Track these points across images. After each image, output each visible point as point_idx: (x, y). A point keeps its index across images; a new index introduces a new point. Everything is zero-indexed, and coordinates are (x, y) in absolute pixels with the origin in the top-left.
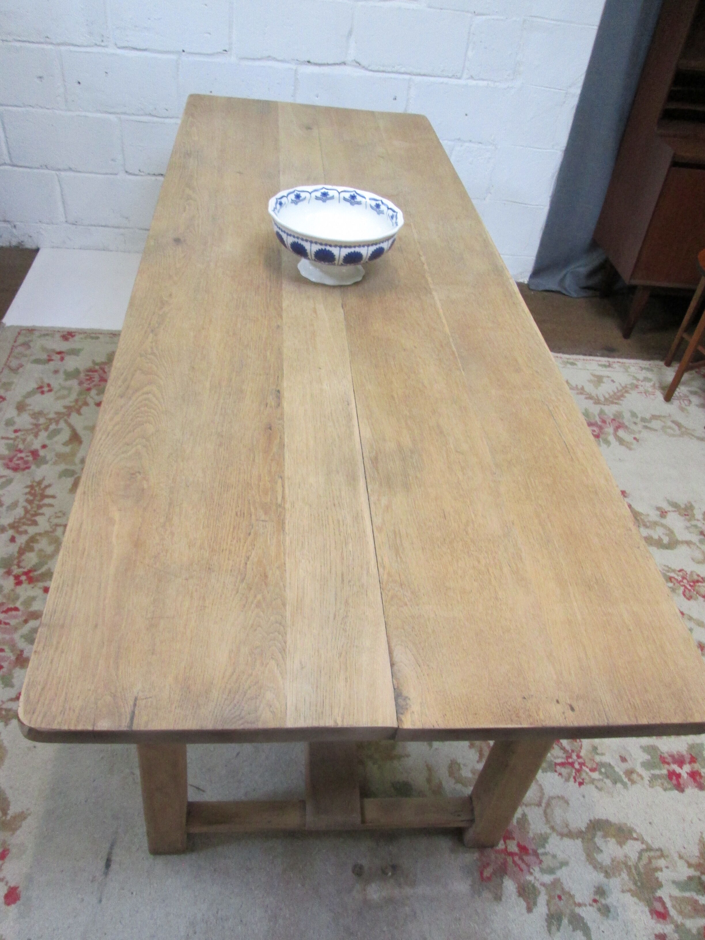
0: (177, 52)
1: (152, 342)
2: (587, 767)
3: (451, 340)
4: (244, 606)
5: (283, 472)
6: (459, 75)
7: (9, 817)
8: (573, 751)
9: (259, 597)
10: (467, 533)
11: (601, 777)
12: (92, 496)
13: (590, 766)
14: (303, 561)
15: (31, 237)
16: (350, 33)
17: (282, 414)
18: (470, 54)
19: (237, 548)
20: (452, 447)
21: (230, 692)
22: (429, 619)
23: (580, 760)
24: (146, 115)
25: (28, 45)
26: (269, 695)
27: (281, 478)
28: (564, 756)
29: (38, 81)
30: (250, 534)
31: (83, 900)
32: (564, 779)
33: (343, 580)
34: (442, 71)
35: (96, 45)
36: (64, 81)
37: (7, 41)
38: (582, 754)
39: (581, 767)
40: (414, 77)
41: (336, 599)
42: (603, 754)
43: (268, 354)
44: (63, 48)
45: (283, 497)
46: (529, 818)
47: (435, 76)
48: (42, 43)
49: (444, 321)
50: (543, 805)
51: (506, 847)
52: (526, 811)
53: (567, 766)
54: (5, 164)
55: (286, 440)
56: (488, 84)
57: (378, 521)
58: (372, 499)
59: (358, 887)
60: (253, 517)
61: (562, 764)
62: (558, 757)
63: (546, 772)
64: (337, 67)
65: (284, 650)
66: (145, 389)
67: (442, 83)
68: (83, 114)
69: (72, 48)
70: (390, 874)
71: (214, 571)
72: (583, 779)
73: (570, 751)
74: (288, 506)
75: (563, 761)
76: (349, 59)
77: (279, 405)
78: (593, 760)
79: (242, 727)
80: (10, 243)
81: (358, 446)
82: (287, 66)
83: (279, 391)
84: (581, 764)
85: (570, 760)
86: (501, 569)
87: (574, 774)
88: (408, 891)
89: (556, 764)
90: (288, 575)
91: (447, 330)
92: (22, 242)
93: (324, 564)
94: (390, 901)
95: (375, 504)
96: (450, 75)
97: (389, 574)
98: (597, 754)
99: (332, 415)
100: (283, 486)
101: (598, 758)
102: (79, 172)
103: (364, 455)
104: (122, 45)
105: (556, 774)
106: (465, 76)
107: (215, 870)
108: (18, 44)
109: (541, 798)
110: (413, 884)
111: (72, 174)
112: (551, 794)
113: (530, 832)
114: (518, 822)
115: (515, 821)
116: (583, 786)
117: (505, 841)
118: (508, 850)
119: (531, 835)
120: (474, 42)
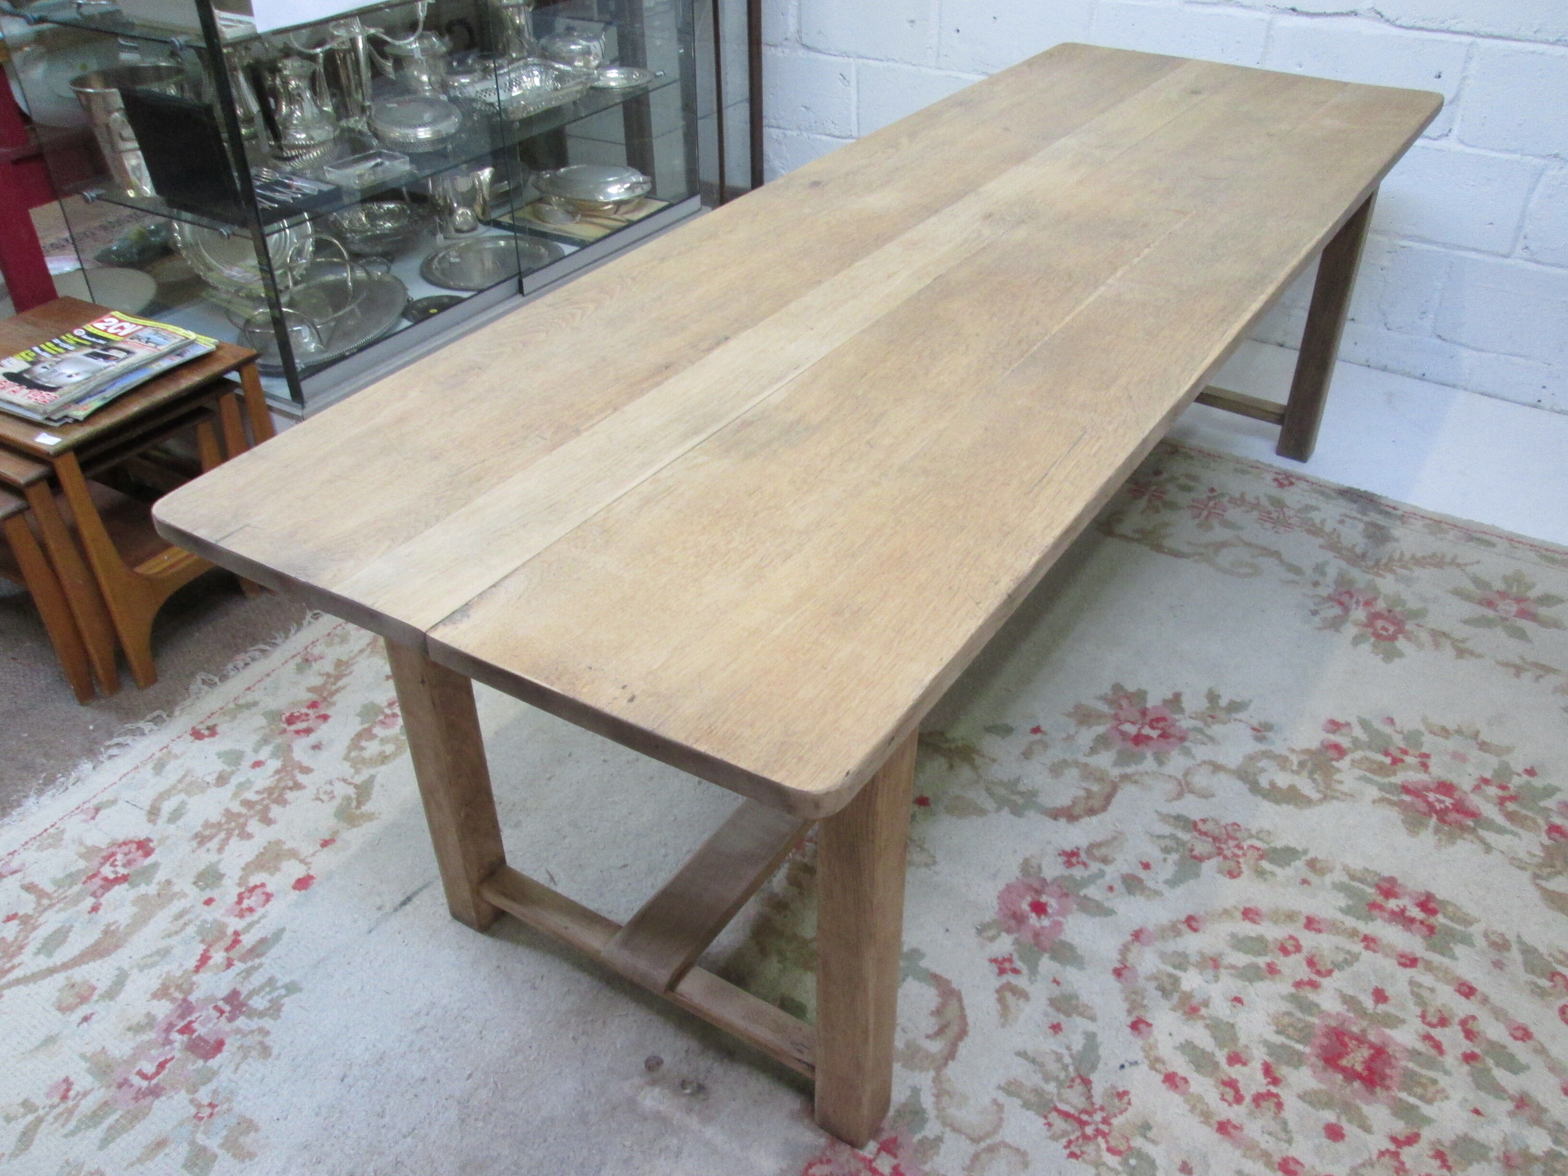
2: (1107, 1142)
3: (1046, 338)
5: (625, 406)
7: (358, 812)
8: (1102, 1109)
11: (1120, 1168)
13: (1113, 1143)
14: (533, 480)
17: (700, 359)
20: (869, 437)
23: (1101, 1127)
27: (615, 410)
28: (1081, 1106)
30: (514, 444)
31: (356, 921)
32: (1049, 1134)
38: (1115, 1121)
39: (1096, 1136)
40: (1479, 40)
42: (1154, 1142)
43: (766, 304)
45: (592, 426)
46: (943, 1149)
47: (1521, 40)
49: (1068, 318)
50: (983, 1145)
51: (874, 1159)
52: (946, 1136)
53: (1070, 1120)
59: (637, 1081)
61: (1066, 1115)
62: (1067, 1103)
63: (1028, 1109)
64: (1343, 19)
66: (582, 305)
70: (688, 1091)
72: (1083, 1153)
73: (1097, 1107)
75: (1072, 1111)
77: (710, 350)
78: (1128, 1140)
81: (748, 406)
82: (1259, 15)
83: (727, 338)
84: (1098, 1132)
85: (1085, 1117)
86: (746, 558)
87: (1073, 1137)
88: (693, 1122)
89: (1055, 1108)
91: (1057, 328)
94: (662, 1119)
98: (1145, 1137)
99: (759, 373)
100: (606, 417)
101: (1138, 1142)
103: (743, 416)
105: (1043, 1121)
107: (498, 967)
109: (988, 1135)
110: (707, 1120)
112: (1008, 1140)
113: (930, 1163)
114: (921, 1142)
115: (918, 1137)
116: (1073, 1161)
117: (879, 1151)
118: (874, 1165)
119: (927, 1168)
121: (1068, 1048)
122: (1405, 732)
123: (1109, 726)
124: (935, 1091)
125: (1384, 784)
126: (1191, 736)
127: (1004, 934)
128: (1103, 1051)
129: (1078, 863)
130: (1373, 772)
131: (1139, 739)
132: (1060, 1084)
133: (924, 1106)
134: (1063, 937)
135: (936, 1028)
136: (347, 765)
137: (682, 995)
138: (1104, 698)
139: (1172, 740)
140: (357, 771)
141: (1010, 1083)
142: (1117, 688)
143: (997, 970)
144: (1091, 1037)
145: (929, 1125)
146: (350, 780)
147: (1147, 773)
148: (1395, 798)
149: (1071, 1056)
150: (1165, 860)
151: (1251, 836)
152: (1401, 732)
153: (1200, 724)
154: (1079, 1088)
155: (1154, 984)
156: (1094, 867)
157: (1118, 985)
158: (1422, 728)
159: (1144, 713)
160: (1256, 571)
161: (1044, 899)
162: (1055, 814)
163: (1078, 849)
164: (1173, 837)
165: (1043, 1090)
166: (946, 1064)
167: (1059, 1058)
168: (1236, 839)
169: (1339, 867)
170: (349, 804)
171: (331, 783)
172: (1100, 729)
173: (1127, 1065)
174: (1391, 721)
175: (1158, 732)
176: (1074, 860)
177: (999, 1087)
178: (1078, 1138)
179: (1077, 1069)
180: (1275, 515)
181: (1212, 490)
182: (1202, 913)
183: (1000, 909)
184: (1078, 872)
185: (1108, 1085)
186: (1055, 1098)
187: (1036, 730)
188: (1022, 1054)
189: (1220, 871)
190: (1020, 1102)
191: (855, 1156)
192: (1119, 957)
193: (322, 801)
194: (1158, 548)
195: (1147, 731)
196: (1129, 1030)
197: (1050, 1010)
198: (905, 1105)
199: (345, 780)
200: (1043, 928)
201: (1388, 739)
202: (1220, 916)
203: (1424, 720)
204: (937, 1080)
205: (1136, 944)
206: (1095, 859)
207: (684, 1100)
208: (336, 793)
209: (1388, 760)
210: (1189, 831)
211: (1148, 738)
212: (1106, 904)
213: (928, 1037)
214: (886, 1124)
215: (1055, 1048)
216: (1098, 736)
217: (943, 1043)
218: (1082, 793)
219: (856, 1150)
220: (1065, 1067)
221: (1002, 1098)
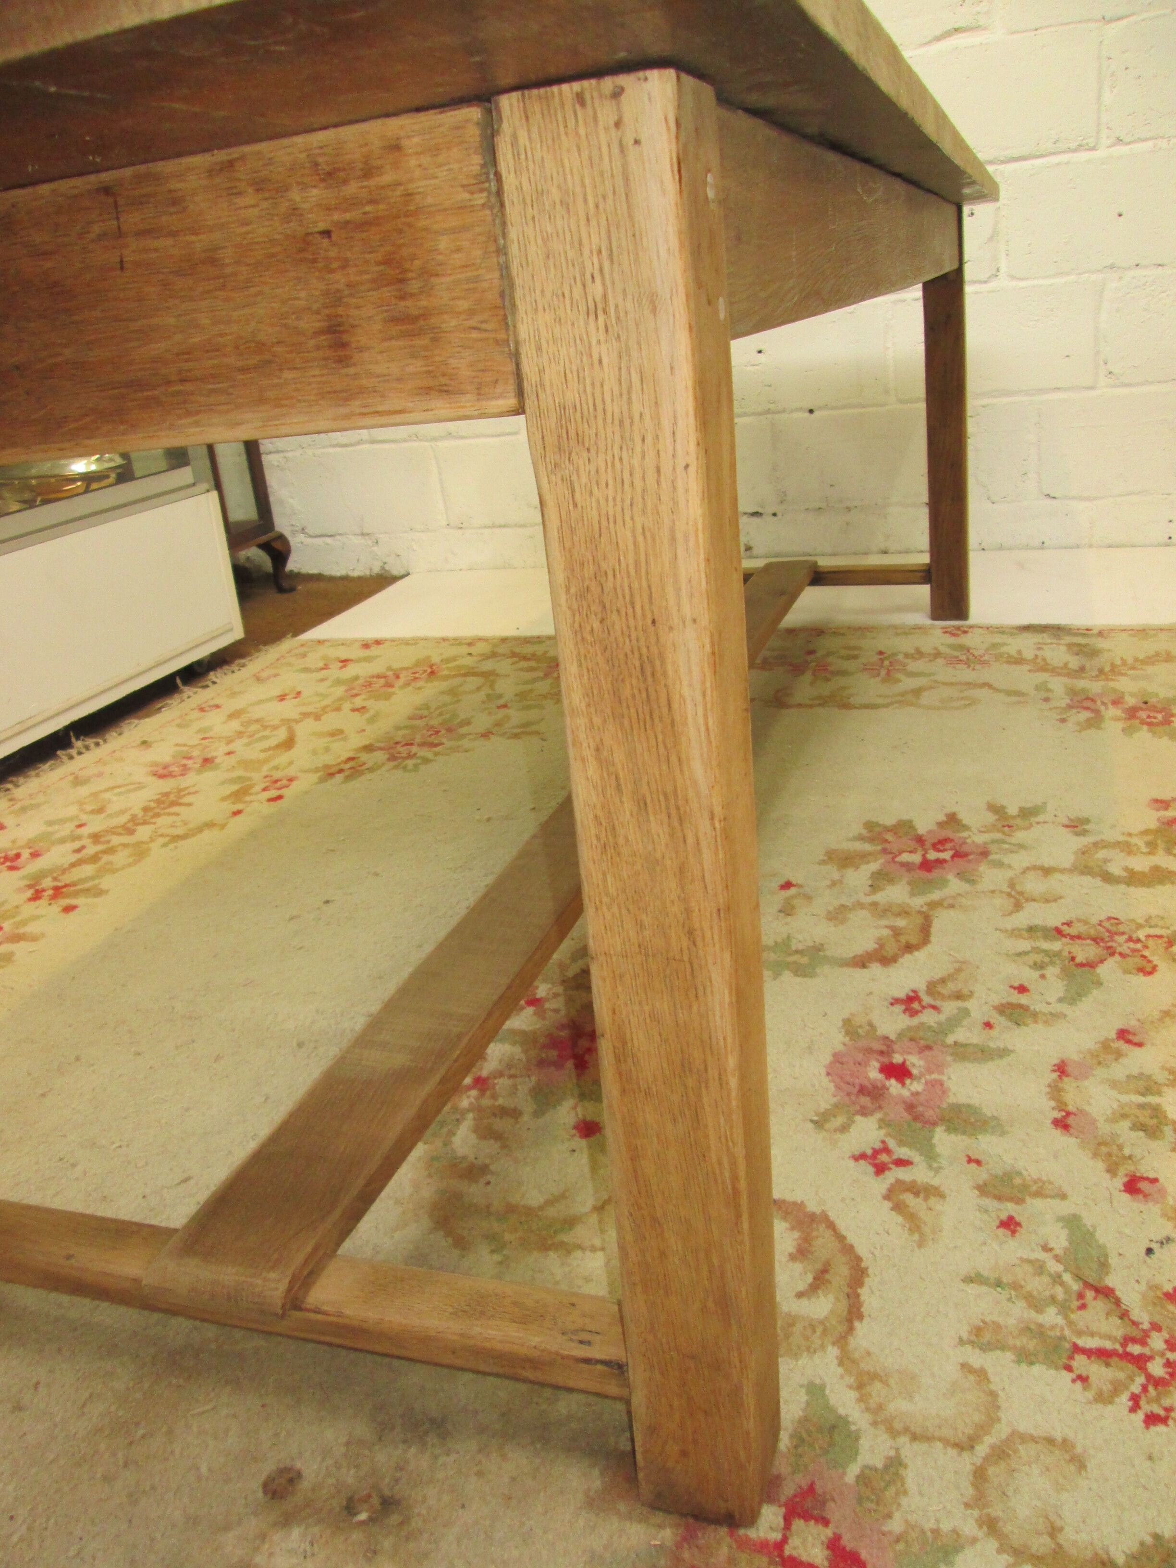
6: (1091, 142)
8: (1156, 1327)
15: (398, 557)
18: (1108, 97)
28: (1119, 1333)
32: (1090, 1395)
34: (1056, 142)
46: (910, 1477)
47: (1042, 156)
50: (982, 1449)
51: (785, 1540)
52: (905, 1453)
53: (1114, 1360)
56: (1155, 145)
59: (250, 1526)
61: (1102, 1354)
62: (1091, 1334)
63: (1031, 1363)
67: (1058, 164)
70: (363, 1516)
72: (1168, 1409)
73: (1146, 1326)
75: (1108, 1345)
80: (370, 571)
85: (1135, 1349)
87: (1136, 1388)
89: (1077, 1349)
92: (386, 565)
96: (1073, 146)
105: (1068, 1376)
106: (1104, 142)
109: (983, 1429)
111: (451, 441)
112: (1024, 1426)
113: (897, 1515)
114: (863, 1479)
115: (853, 1471)
116: (1161, 1428)
117: (787, 1521)
118: (788, 1551)
119: (895, 1525)
120: (1113, 75)
121: (1046, 1249)
123: (881, 861)
124: (851, 1380)
126: (993, 848)
127: (858, 1118)
128: (1105, 1236)
129: (923, 1007)
131: (927, 865)
132: (1064, 1309)
133: (841, 1411)
134: (951, 1099)
135: (809, 1278)
137: (317, 1311)
138: (861, 838)
139: (971, 857)
141: (978, 1331)
142: (870, 826)
143: (871, 1170)
144: (1072, 1222)
145: (865, 1443)
147: (959, 895)
149: (1057, 1258)
150: (1043, 977)
151: (1139, 926)
153: (998, 836)
154: (1097, 1306)
155: (1126, 1124)
156: (949, 1008)
157: (1073, 1140)
159: (920, 840)
160: (973, 702)
161: (897, 1059)
162: (861, 962)
163: (914, 991)
164: (1036, 950)
165: (1041, 1326)
166: (851, 1329)
167: (1039, 1268)
168: (1123, 933)
172: (874, 866)
173: (1154, 1246)
175: (951, 853)
176: (916, 1005)
177: (961, 1342)
178: (1145, 1388)
179: (1078, 1277)
180: (964, 658)
181: (881, 653)
182: (1133, 1023)
183: (837, 1087)
184: (928, 1018)
185: (1143, 1287)
186: (1067, 1332)
187: (787, 885)
188: (974, 1279)
189: (1127, 972)
190: (1009, 1356)
191: (744, 1544)
192: (1053, 1104)
194: (846, 706)
195: (932, 855)
196: (1126, 1197)
197: (988, 1202)
198: (804, 1421)
200: (916, 1094)
202: (1161, 1019)
204: (846, 1360)
205: (1065, 1079)
206: (944, 998)
207: (357, 1536)
210: (1057, 940)
211: (940, 862)
212: (992, 1045)
213: (800, 1295)
214: (782, 1466)
215: (1024, 1253)
216: (873, 873)
217: (831, 1297)
218: (886, 932)
219: (742, 1532)
220: (1057, 1279)
221: (976, 1359)
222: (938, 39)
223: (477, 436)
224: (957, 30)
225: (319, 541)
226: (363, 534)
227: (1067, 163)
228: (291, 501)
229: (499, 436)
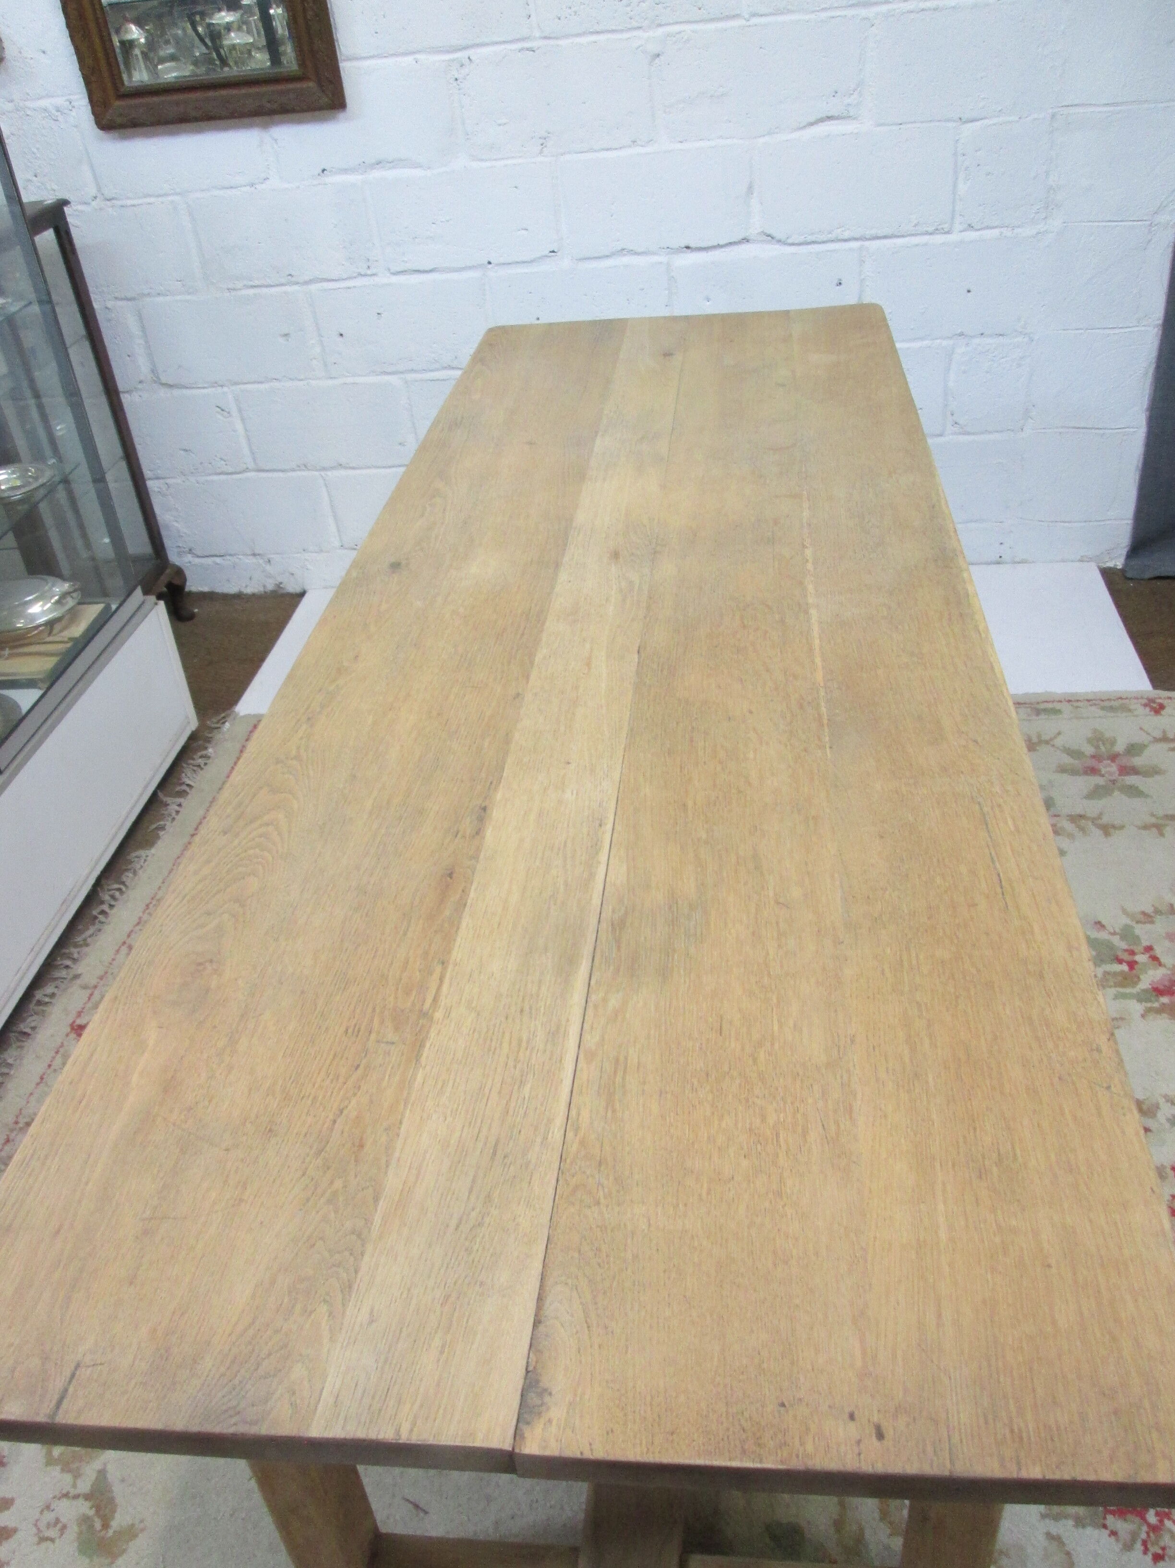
0: (481, 266)
1: (301, 738)
3: (822, 693)
4: (308, 1200)
5: (449, 952)
6: (946, 227)
7: (110, 1533)
9: (338, 1184)
10: (755, 1061)
12: (125, 1004)
14: (435, 1117)
15: (293, 574)
16: (750, 189)
17: (478, 850)
18: (962, 188)
19: (329, 1093)
20: (771, 894)
21: (233, 1362)
22: (633, 1233)
24: (445, 368)
25: (265, 290)
26: (298, 1372)
27: (443, 963)
29: (281, 340)
30: (358, 1066)
32: (1120, 1545)
33: (495, 1153)
34: (916, 225)
35: (360, 275)
36: (320, 336)
37: (234, 289)
39: (1161, 1521)
40: (867, 243)
41: (470, 1192)
43: (486, 744)
44: (313, 287)
45: (435, 1000)
47: (903, 236)
48: (282, 285)
49: (818, 660)
54: (247, 470)
55: (472, 894)
56: (1001, 233)
57: (591, 1040)
58: (593, 998)
60: (373, 1036)
61: (1120, 1513)
63: (1084, 1527)
64: (735, 248)
65: (350, 1287)
66: (266, 818)
67: (918, 246)
68: (350, 380)
69: (325, 285)
71: (276, 1135)
72: (1163, 1549)
74: (438, 1015)
76: (753, 232)
77: (479, 832)
79: (232, 1430)
80: (264, 586)
81: (596, 901)
82: (655, 259)
83: (484, 809)
86: (805, 1133)
89: (1107, 1511)
90: (399, 1144)
91: (819, 676)
92: (281, 583)
93: (470, 1123)
95: (596, 1007)
96: (931, 229)
97: (583, 1143)
99: (565, 846)
100: (441, 980)
102: (353, 468)
103: (603, 915)
104: (399, 269)
105: (1105, 1532)
106: (957, 227)
108: (251, 292)
111: (343, 472)
120: (967, 169)
122: (1117, 930)
125: (1138, 994)
130: (1122, 985)
136: (56, 1471)
140: (77, 1475)
146: (73, 1492)
148: (1156, 1005)
152: (1114, 934)
158: (1128, 921)
169: (1162, 1101)
170: (91, 1527)
171: (48, 1507)
174: (1100, 925)
193: (52, 1540)
199: (66, 1495)
201: (1110, 946)
203: (1125, 911)
208: (64, 1520)
209: (1125, 967)
222: (811, 124)
223: (369, 467)
224: (829, 118)
225: (209, 561)
226: (254, 555)
227: (926, 244)
228: (176, 524)
229: (390, 467)
